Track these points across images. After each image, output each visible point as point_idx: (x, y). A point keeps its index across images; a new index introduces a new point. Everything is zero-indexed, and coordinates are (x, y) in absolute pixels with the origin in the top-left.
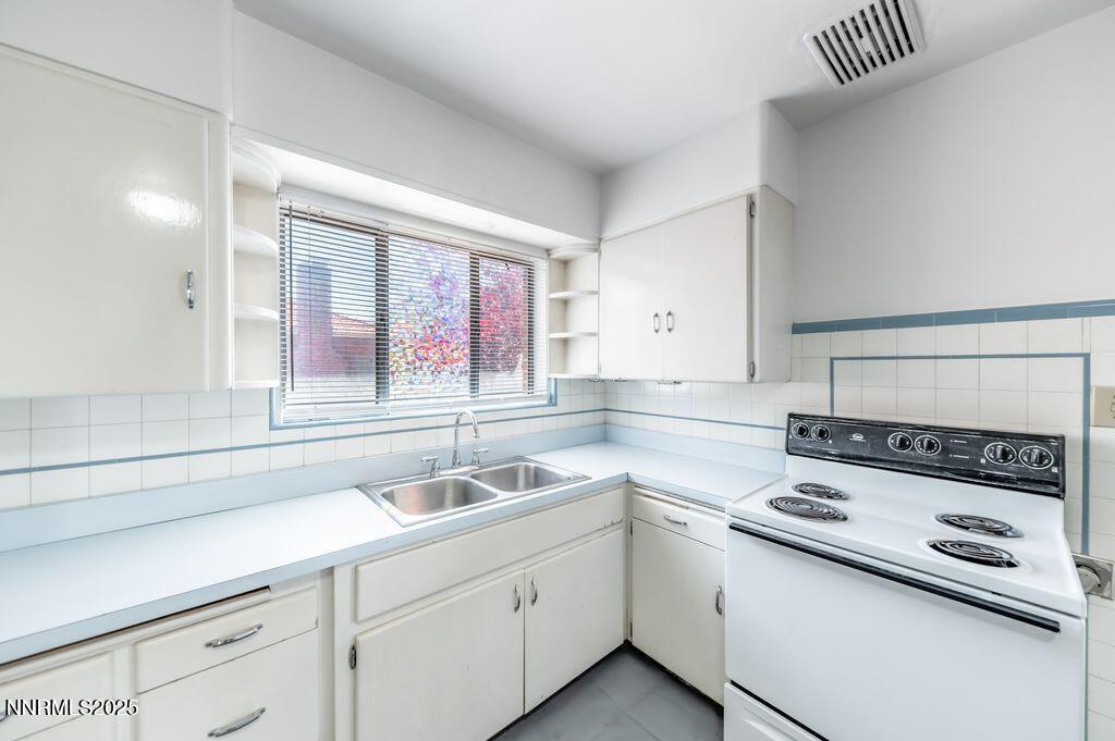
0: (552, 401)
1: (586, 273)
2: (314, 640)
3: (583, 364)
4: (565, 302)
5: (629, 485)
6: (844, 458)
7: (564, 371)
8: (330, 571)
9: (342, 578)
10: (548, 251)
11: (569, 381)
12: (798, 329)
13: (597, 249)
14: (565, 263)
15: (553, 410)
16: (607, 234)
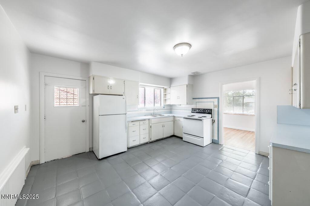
0: (164, 107)
1: (169, 91)
2: (148, 125)
3: (168, 103)
4: (166, 94)
5: (174, 117)
6: (197, 113)
7: (165, 103)
8: (149, 119)
9: (150, 120)
10: (163, 88)
11: (166, 105)
12: (193, 99)
13: (170, 88)
14: (166, 89)
15: (164, 109)
16: (171, 86)
